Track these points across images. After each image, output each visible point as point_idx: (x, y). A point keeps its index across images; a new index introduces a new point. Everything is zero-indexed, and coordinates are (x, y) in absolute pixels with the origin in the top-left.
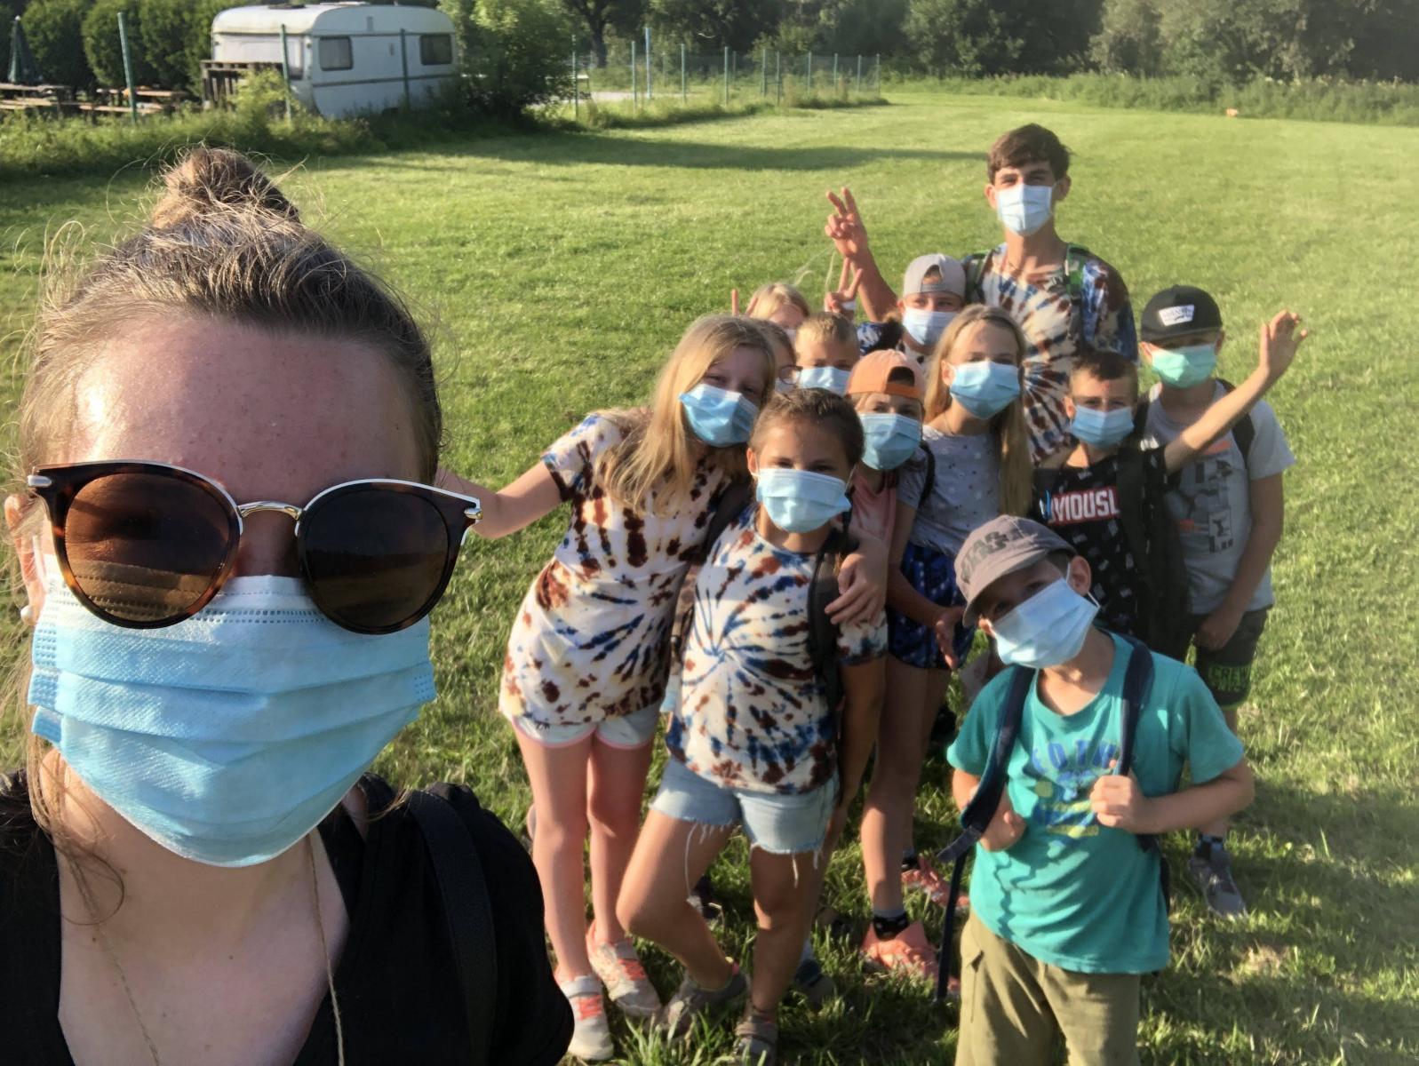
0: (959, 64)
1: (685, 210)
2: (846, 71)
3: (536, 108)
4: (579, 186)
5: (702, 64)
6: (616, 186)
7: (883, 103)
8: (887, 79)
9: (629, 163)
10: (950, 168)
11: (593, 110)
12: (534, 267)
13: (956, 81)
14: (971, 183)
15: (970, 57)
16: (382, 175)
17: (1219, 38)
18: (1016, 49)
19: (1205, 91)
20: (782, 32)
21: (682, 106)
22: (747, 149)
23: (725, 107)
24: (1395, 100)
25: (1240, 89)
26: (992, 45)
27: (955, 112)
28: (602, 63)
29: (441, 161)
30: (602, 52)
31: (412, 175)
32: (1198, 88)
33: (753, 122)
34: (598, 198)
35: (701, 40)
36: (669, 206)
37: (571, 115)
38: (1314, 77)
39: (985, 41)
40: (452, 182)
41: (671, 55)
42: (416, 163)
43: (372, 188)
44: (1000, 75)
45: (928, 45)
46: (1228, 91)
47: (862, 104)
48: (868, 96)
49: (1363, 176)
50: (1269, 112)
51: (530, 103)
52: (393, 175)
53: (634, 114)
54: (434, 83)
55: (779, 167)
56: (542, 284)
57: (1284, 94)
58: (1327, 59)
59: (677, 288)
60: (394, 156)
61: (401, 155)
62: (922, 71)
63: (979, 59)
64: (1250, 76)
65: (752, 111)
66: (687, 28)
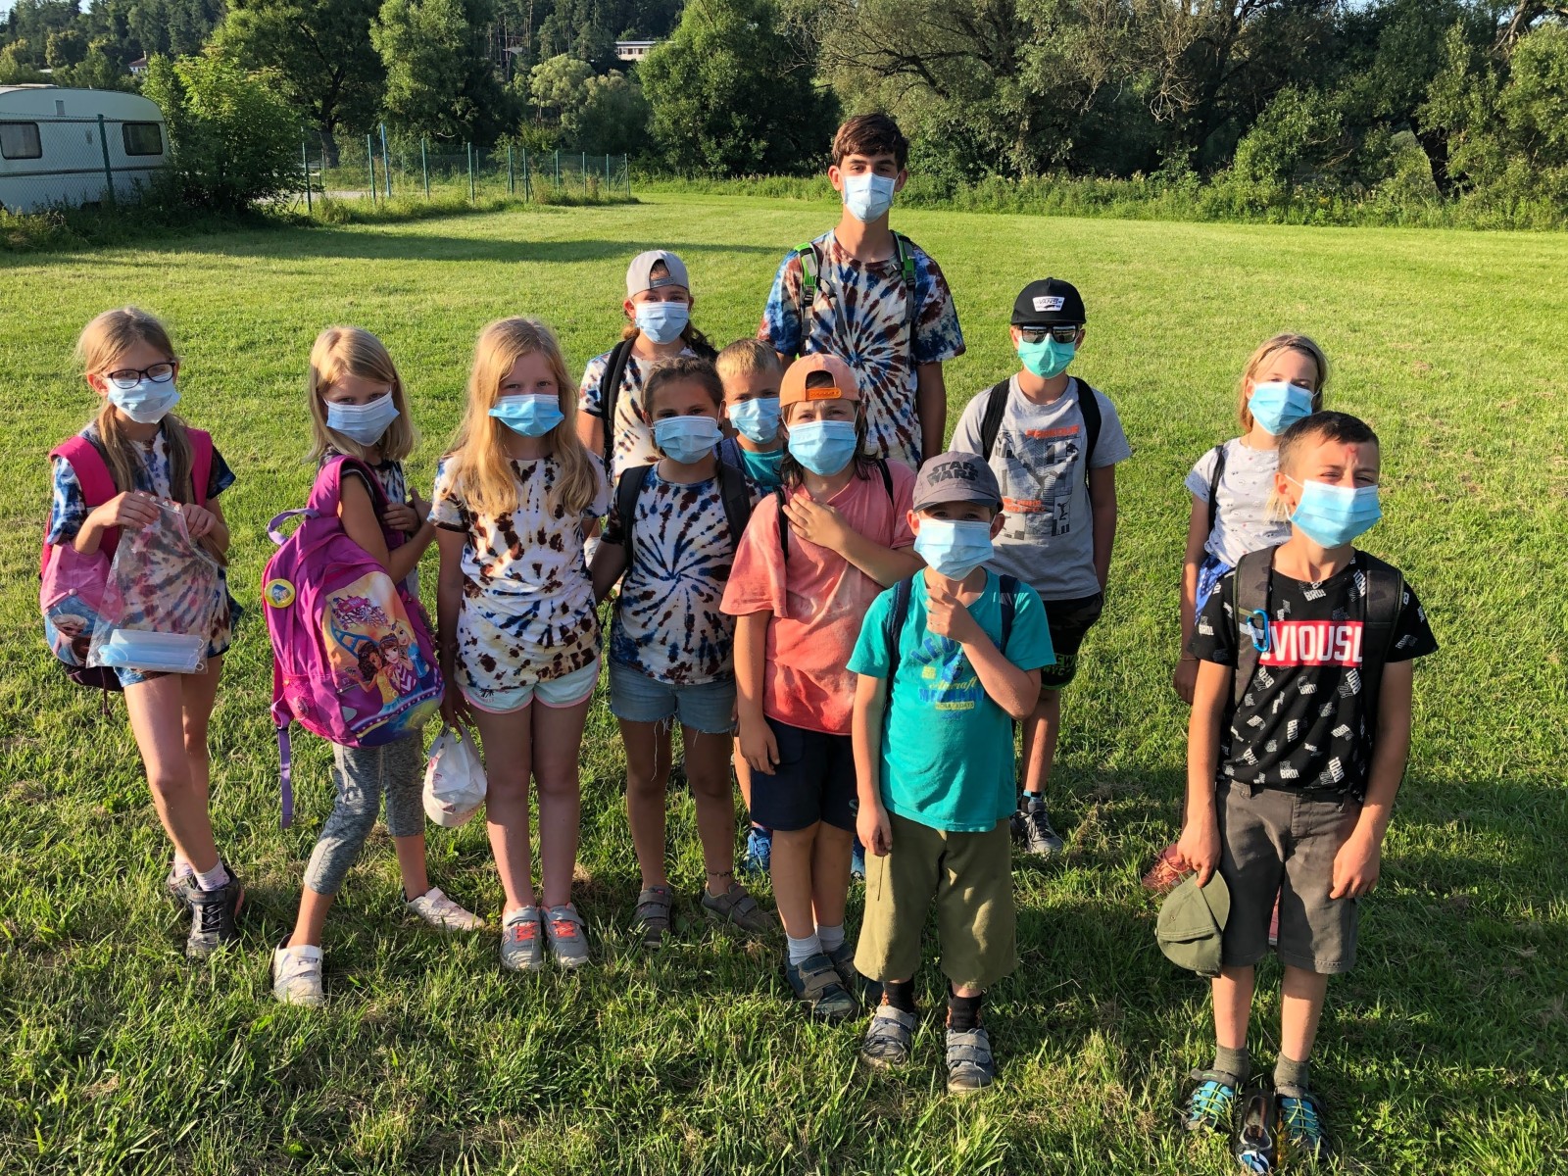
0: (706, 165)
1: (441, 300)
2: (593, 172)
3: (264, 202)
4: (318, 278)
5: (442, 163)
6: (360, 279)
7: (635, 202)
8: (636, 179)
9: (373, 257)
10: (712, 259)
11: (327, 205)
12: (271, 361)
13: (705, 181)
14: (735, 273)
15: (717, 158)
16: (84, 271)
17: (950, 138)
18: (759, 150)
19: (942, 189)
20: (525, 133)
21: (426, 202)
22: (500, 242)
23: (470, 202)
24: (1113, 195)
25: (974, 186)
26: (736, 147)
27: (707, 210)
28: (335, 163)
29: (155, 257)
30: (334, 150)
31: (120, 271)
32: (935, 187)
33: (501, 218)
34: (341, 290)
35: (440, 140)
36: (422, 296)
37: (304, 211)
38: (1040, 175)
39: (730, 142)
40: (170, 277)
41: (409, 155)
42: (125, 260)
43: (71, 285)
44: (747, 176)
45: (673, 145)
46: (963, 187)
47: (612, 202)
48: (619, 195)
49: (1100, 260)
50: (1002, 207)
51: (257, 197)
52: (97, 271)
53: (375, 210)
54: (142, 175)
55: (538, 259)
56: (281, 378)
57: (1014, 191)
58: (1049, 156)
59: (441, 377)
60: (97, 253)
61: (106, 251)
62: (670, 171)
63: (724, 160)
64: (982, 175)
65: (500, 207)
66: (424, 127)
